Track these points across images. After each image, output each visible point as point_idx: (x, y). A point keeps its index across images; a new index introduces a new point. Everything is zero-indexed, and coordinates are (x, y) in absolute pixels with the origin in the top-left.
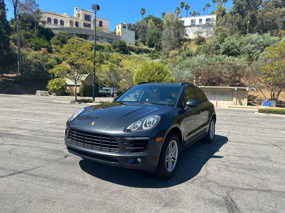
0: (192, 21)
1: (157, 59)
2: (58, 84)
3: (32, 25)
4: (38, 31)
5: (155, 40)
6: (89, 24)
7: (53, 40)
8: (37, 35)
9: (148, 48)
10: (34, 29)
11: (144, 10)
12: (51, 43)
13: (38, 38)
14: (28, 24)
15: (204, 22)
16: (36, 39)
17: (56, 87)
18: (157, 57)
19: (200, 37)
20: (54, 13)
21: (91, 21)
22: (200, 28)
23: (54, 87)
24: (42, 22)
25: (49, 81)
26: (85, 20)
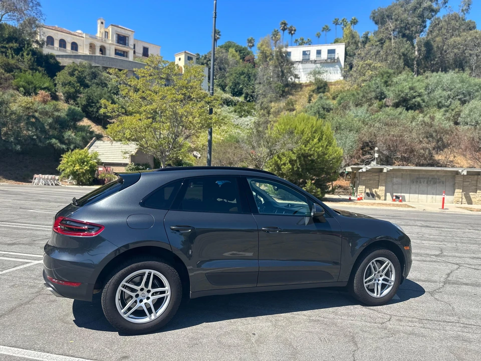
0: (304, 53)
1: (248, 117)
2: (82, 162)
3: (19, 46)
4: (31, 59)
5: (243, 84)
6: (124, 52)
7: (61, 77)
8: (29, 66)
9: (232, 98)
10: (23, 55)
11: (219, 33)
12: (56, 82)
13: (30, 71)
14: (11, 45)
15: (324, 56)
16: (27, 73)
17: (78, 168)
18: (249, 113)
19: (320, 81)
20: (59, 29)
21: (130, 46)
22: (318, 65)
23: (74, 167)
24: (37, 42)
25: (64, 156)
26: (118, 44)
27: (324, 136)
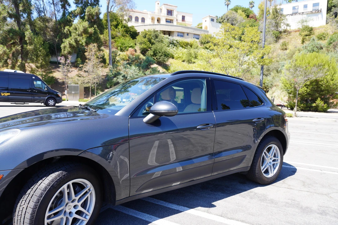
0: (294, 8)
3: (117, 23)
4: (123, 30)
6: (171, 20)
7: (139, 38)
8: (122, 35)
10: (119, 28)
12: (136, 42)
14: (113, 23)
15: (310, 8)
16: (122, 39)
19: (307, 27)
20: (134, 11)
21: (174, 16)
22: (305, 16)
26: (168, 16)
27: (331, 67)
